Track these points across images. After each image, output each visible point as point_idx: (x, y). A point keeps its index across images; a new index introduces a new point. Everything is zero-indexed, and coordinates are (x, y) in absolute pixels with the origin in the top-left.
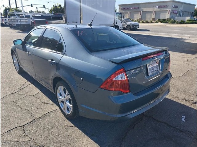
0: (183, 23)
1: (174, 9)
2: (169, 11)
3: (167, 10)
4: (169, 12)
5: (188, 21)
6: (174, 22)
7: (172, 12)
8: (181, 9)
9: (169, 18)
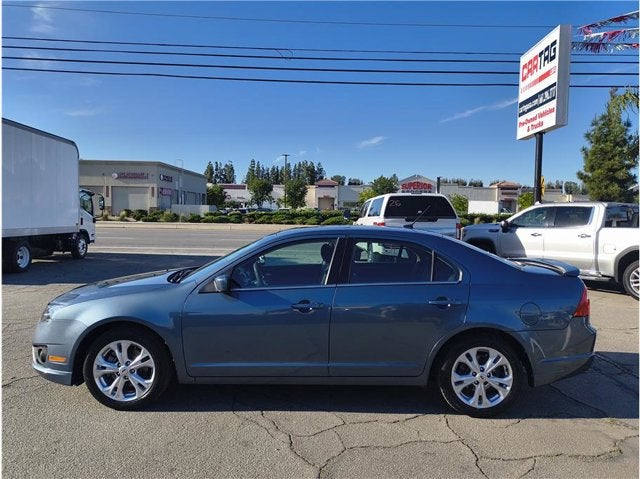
0: (198, 221)
1: (164, 184)
2: (153, 188)
3: (147, 185)
4: (153, 192)
5: (207, 215)
6: (175, 218)
7: (161, 192)
8: (178, 184)
9: (158, 209)
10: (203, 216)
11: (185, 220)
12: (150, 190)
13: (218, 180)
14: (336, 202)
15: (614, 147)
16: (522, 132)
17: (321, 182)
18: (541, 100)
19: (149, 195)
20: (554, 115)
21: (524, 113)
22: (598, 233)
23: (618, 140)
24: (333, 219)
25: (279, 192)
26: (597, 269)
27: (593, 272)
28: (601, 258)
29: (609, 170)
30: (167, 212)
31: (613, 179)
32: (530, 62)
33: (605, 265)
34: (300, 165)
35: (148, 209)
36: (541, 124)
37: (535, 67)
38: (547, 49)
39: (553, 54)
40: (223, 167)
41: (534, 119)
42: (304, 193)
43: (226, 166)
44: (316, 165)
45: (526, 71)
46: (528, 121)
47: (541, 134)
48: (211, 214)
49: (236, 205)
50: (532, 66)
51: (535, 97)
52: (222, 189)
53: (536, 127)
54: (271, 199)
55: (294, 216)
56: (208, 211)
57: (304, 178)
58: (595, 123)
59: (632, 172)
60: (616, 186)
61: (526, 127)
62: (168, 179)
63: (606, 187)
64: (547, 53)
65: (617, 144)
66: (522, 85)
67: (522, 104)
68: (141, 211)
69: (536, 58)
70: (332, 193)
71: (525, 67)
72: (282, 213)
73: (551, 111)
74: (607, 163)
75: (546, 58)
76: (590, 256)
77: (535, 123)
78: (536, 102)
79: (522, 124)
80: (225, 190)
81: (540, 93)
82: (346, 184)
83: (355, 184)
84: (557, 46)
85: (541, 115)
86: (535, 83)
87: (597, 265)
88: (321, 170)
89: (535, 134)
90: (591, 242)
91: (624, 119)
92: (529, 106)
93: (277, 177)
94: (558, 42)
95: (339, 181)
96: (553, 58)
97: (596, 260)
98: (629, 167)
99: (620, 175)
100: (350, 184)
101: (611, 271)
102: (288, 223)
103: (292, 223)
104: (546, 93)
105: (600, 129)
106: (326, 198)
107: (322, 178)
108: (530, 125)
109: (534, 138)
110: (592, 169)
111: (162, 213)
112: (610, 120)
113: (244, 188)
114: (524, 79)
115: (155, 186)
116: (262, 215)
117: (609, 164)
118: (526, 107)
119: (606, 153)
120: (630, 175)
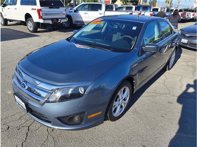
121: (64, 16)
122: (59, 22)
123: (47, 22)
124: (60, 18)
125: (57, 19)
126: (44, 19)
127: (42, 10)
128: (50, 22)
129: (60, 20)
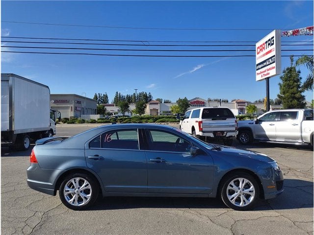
0: (95, 123)
1: (77, 105)
2: (72, 107)
3: (69, 106)
4: (72, 109)
5: (99, 119)
6: (83, 122)
7: (76, 109)
8: (84, 105)
9: (74, 117)
10: (97, 120)
11: (88, 122)
12: (70, 108)
13: (100, 102)
14: (159, 111)
15: (294, 82)
16: (258, 78)
17: (151, 102)
18: (268, 63)
19: (70, 110)
20: (275, 70)
21: (259, 69)
22: (301, 123)
23: (295, 79)
24: (161, 120)
25: (132, 107)
26: (302, 140)
27: (300, 141)
28: (304, 134)
29: (292, 93)
30: (79, 119)
31: (294, 98)
32: (261, 46)
33: (305, 138)
34: (140, 94)
35: (69, 118)
36: (268, 74)
37: (264, 48)
38: (269, 40)
39: (272, 42)
40: (102, 96)
41: (265, 71)
42: (145, 107)
43: (104, 95)
44: (148, 94)
45: (259, 50)
46: (261, 72)
47: (268, 78)
48: (101, 119)
49: (110, 114)
50: (262, 48)
51: (265, 61)
52: (104, 107)
53: (266, 75)
54: (128, 111)
55: (142, 118)
56: (99, 118)
57: (142, 100)
58: (284, 72)
59: (303, 94)
60: (296, 101)
61: (260, 75)
62: (79, 102)
63: (291, 101)
64: (269, 42)
65: (295, 81)
66: (257, 56)
67: (258, 65)
68: (65, 119)
69: (264, 44)
70: (157, 107)
71: (258, 48)
72: (135, 117)
73: (273, 68)
74: (291, 90)
75: (269, 44)
76: (298, 134)
77: (265, 73)
78: (265, 64)
79: (258, 74)
80: (105, 107)
81: (267, 60)
82: (163, 102)
83: (167, 102)
84: (274, 39)
85: (268, 70)
86: (264, 55)
87: (302, 138)
88: (150, 96)
89: (265, 78)
90: (298, 127)
91: (297, 69)
92: (262, 65)
93: (130, 100)
94: (275, 37)
95: (160, 101)
96: (273, 44)
97: (301, 136)
98: (301, 92)
99: (297, 95)
100: (165, 102)
101: (309, 140)
102: (139, 123)
103: (141, 122)
104: (270, 60)
105: (287, 74)
106: (154, 109)
107: (151, 100)
108: (262, 74)
109: (265, 81)
110: (284, 93)
111: (77, 119)
112: (291, 70)
113: (113, 106)
114: (258, 53)
115: (73, 106)
116: (126, 119)
117: (291, 91)
118: (260, 66)
119: (290, 86)
120: (301, 96)
121: (234, 129)
122: (224, 135)
123: (206, 135)
124: (226, 131)
125: (223, 132)
126: (203, 132)
127: (203, 122)
128: (212, 135)
129: (226, 132)
